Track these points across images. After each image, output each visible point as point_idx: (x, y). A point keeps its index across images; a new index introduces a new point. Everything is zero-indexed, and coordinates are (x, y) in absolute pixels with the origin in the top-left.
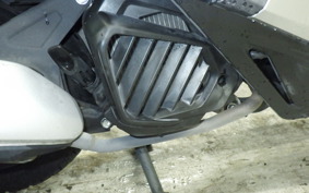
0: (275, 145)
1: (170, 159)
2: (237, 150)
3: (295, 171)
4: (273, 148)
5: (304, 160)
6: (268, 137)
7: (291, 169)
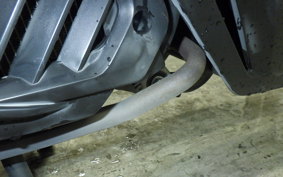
0: (206, 131)
1: (78, 165)
2: (164, 142)
3: (233, 162)
4: (205, 136)
5: (240, 147)
6: (197, 124)
7: (229, 160)
